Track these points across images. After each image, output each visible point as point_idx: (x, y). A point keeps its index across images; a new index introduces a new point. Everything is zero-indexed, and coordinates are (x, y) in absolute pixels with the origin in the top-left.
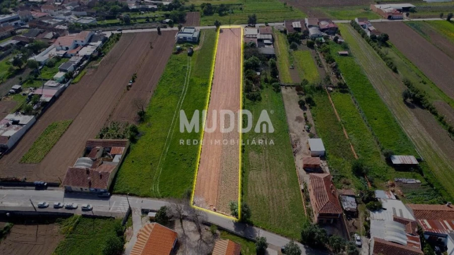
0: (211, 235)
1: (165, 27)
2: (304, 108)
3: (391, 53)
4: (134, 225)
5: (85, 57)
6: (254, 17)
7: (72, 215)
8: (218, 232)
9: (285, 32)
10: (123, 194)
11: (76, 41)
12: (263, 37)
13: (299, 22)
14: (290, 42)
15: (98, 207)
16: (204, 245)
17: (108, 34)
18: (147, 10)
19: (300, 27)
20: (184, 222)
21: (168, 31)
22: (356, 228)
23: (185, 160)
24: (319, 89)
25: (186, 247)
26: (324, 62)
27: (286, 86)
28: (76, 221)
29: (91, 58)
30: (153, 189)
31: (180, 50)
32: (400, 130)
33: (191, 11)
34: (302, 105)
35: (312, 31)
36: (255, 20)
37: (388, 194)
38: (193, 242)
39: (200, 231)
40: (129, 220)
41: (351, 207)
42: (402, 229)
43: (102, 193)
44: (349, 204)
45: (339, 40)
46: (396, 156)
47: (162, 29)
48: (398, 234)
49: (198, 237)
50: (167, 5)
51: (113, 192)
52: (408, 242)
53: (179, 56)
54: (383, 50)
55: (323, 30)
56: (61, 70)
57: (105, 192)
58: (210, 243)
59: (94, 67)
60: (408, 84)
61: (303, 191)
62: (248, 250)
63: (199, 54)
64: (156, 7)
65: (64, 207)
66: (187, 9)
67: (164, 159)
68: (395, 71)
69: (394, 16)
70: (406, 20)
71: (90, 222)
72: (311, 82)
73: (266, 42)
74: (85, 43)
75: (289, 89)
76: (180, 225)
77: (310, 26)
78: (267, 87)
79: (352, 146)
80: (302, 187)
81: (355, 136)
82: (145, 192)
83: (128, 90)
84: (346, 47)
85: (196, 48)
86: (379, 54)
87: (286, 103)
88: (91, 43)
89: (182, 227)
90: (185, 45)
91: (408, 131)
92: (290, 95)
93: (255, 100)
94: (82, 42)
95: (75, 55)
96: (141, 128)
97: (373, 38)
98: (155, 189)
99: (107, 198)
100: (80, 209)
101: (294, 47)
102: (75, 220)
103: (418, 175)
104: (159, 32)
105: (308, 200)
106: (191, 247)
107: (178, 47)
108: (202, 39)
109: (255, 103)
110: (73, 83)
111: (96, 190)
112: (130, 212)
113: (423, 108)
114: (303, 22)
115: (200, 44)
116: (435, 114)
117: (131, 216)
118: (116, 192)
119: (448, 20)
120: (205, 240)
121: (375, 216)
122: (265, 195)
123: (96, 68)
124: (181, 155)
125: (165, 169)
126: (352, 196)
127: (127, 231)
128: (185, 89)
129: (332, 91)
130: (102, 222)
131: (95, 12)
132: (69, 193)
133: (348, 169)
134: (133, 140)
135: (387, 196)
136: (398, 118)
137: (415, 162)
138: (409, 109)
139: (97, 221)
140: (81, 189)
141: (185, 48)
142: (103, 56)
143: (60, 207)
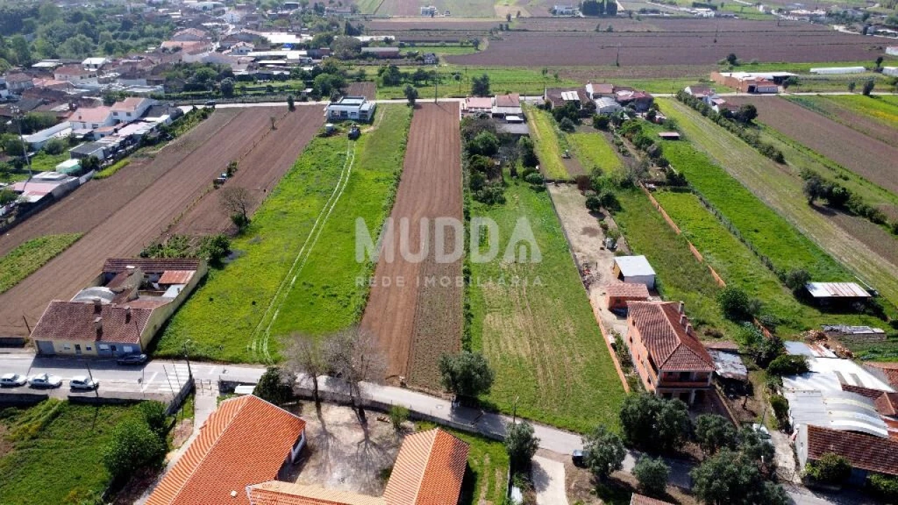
0: (393, 431)
1: (305, 100)
2: (601, 217)
3: (766, 139)
4: (196, 415)
5: (131, 138)
6: (485, 79)
7: (46, 397)
8: (408, 424)
9: (547, 107)
10: (178, 357)
11: (115, 114)
12: (502, 110)
13: (575, 93)
14: (559, 119)
15: (111, 382)
16: (373, 452)
17: (186, 109)
18: (270, 77)
19: (577, 98)
20: (324, 407)
21: (310, 106)
22: (754, 415)
23: (335, 296)
24: (627, 184)
25: (327, 457)
26: (630, 148)
27: (558, 182)
28: (51, 412)
29: (145, 141)
30: (254, 347)
31: (331, 133)
32: (815, 248)
33: (359, 80)
34: (594, 207)
35: (601, 104)
36: (487, 87)
37: (815, 349)
38: (347, 446)
39: (363, 422)
40: (186, 406)
41: (734, 371)
42: (871, 408)
43: (125, 355)
44: (730, 366)
45: (657, 117)
46: (816, 284)
47: (296, 104)
48: (861, 416)
49: (359, 435)
50: (310, 71)
51: (156, 352)
52: (889, 432)
53: (331, 140)
54: (749, 131)
55: (624, 103)
56: (74, 156)
57: (136, 352)
58: (390, 447)
59: (147, 155)
60: (808, 175)
61: (613, 346)
62: (487, 461)
63: (371, 137)
64: (287, 73)
65: (28, 385)
66: (351, 77)
67: (285, 295)
68: (780, 159)
69: (760, 88)
70: (782, 94)
71: (87, 412)
72: (608, 174)
73: (508, 118)
74: (134, 117)
75: (563, 187)
76: (314, 413)
77: (597, 96)
78: (516, 184)
79: (713, 272)
80: (611, 339)
81: (717, 258)
82: (236, 353)
83: (216, 188)
84: (672, 129)
85: (366, 130)
86: (742, 138)
87: (560, 208)
88: (148, 119)
89: (320, 417)
90: (343, 124)
91: (833, 250)
92: (566, 195)
93: (492, 203)
94: (129, 114)
95: (111, 135)
96: (238, 245)
97: (726, 114)
98: (258, 347)
99: (140, 365)
100: (66, 388)
101: (567, 128)
102: (49, 409)
103: (874, 319)
104: (292, 108)
105: (627, 363)
106: (339, 455)
107: (330, 125)
108: (379, 117)
109: (494, 207)
110: (97, 178)
111: (113, 348)
112: (190, 389)
113: (853, 215)
114: (582, 92)
115: (375, 123)
116: (879, 222)
117: (193, 398)
118: (161, 353)
119: (867, 93)
120: (376, 442)
121: (793, 388)
122: (524, 355)
123: (153, 157)
124: (324, 288)
125: (285, 311)
126: (733, 352)
127: (178, 427)
128: (340, 185)
129: (655, 190)
130: (116, 412)
131: (164, 78)
132: (46, 358)
133: (712, 310)
134: (217, 262)
135: (815, 353)
136: (803, 229)
137: (862, 293)
138: (825, 217)
139: (105, 411)
140: (78, 347)
141: (343, 129)
142: (171, 139)
143: (18, 385)
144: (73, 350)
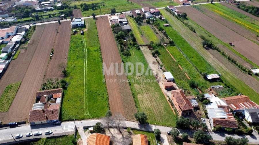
0: (128, 133)
1: (62, 19)
2: (156, 57)
3: (190, 23)
4: (81, 137)
5: (17, 42)
6: (114, 9)
7: (40, 139)
8: (131, 131)
9: (132, 16)
10: (69, 120)
11: (8, 33)
12: (121, 20)
13: (139, 10)
14: (137, 22)
15: (56, 131)
16: (126, 140)
17: (28, 27)
18: (48, 10)
19: (140, 13)
20: (110, 129)
21: (65, 21)
22: (201, 115)
23: (100, 95)
24: (160, 45)
25: (116, 143)
26: (157, 31)
27: (142, 46)
28: (44, 142)
29: (21, 43)
30: (86, 114)
31: (75, 33)
32: (206, 62)
33: (75, 9)
34: (154, 55)
35: (147, 15)
36: (115, 11)
37: (210, 95)
38: (119, 139)
39: (121, 132)
40: (77, 135)
41: (195, 104)
42: (223, 111)
43: (55, 122)
44: (194, 103)
45: (162, 18)
46: (208, 75)
47: (61, 21)
48: (222, 114)
49: (121, 136)
50: (59, 7)
51: (62, 120)
52: (228, 117)
53: (76, 35)
54: (186, 21)
55: (152, 14)
56: (3, 52)
57: (57, 121)
58: (129, 137)
59: (24, 48)
60: (202, 38)
61: (169, 101)
62: (150, 138)
63: (88, 33)
64: (53, 8)
65: (33, 135)
66: (72, 8)
67: (87, 96)
68: (194, 32)
69: (186, 3)
70: (192, 5)
71: (53, 141)
72: (155, 42)
73: (124, 23)
74: (14, 34)
75: (144, 47)
76: (108, 132)
77: (145, 12)
78: (132, 48)
79: (185, 73)
80: (168, 99)
81: (185, 68)
82: (82, 117)
83: (51, 59)
84: (167, 22)
85: (85, 30)
86: (184, 24)
87: (145, 55)
88: (18, 34)
89: (110, 132)
90: (78, 29)
91: (210, 61)
92: (145, 50)
94: (12, 33)
95: (10, 42)
96: (67, 80)
97: (179, 15)
98: (87, 114)
99: (59, 124)
100: (44, 134)
101: (140, 24)
102: (43, 141)
103: (221, 83)
104: (60, 23)
105: (172, 105)
106: (118, 142)
107: (74, 30)
108: (87, 25)
109: (129, 57)
110: (14, 59)
111: (51, 121)
112: (76, 130)
113: (213, 49)
114: (141, 10)
115: (86, 28)
116: (219, 51)
117: (78, 132)
118: (64, 120)
119: (212, 3)
120: (125, 137)
121: (208, 107)
122: (150, 106)
123: (26, 48)
124: (96, 93)
125: (89, 101)
126: (194, 99)
127: (78, 141)
128: (86, 54)
129: (166, 46)
130: (61, 139)
131: (14, 14)
132: (34, 126)
133: (187, 85)
134: (64, 88)
135: (211, 96)
136: (203, 56)
137: (218, 77)
138: (207, 50)
139: (58, 139)
140: (41, 122)
141: (78, 31)
142: (28, 40)
143: (31, 136)
144: (40, 123)
